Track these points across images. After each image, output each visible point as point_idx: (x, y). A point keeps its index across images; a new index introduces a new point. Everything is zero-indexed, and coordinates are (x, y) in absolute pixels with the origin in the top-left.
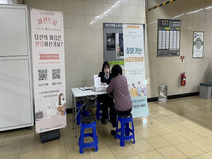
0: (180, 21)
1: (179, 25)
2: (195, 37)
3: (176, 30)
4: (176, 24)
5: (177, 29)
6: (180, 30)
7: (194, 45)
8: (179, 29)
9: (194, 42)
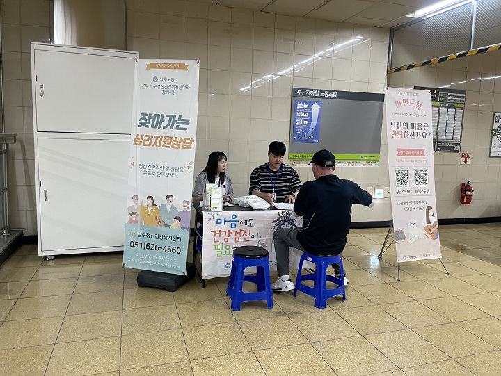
0: (464, 92)
1: (461, 99)
2: (498, 122)
3: (455, 108)
4: (455, 97)
5: (455, 105)
6: (462, 108)
7: (492, 135)
8: (462, 106)
9: (493, 130)
